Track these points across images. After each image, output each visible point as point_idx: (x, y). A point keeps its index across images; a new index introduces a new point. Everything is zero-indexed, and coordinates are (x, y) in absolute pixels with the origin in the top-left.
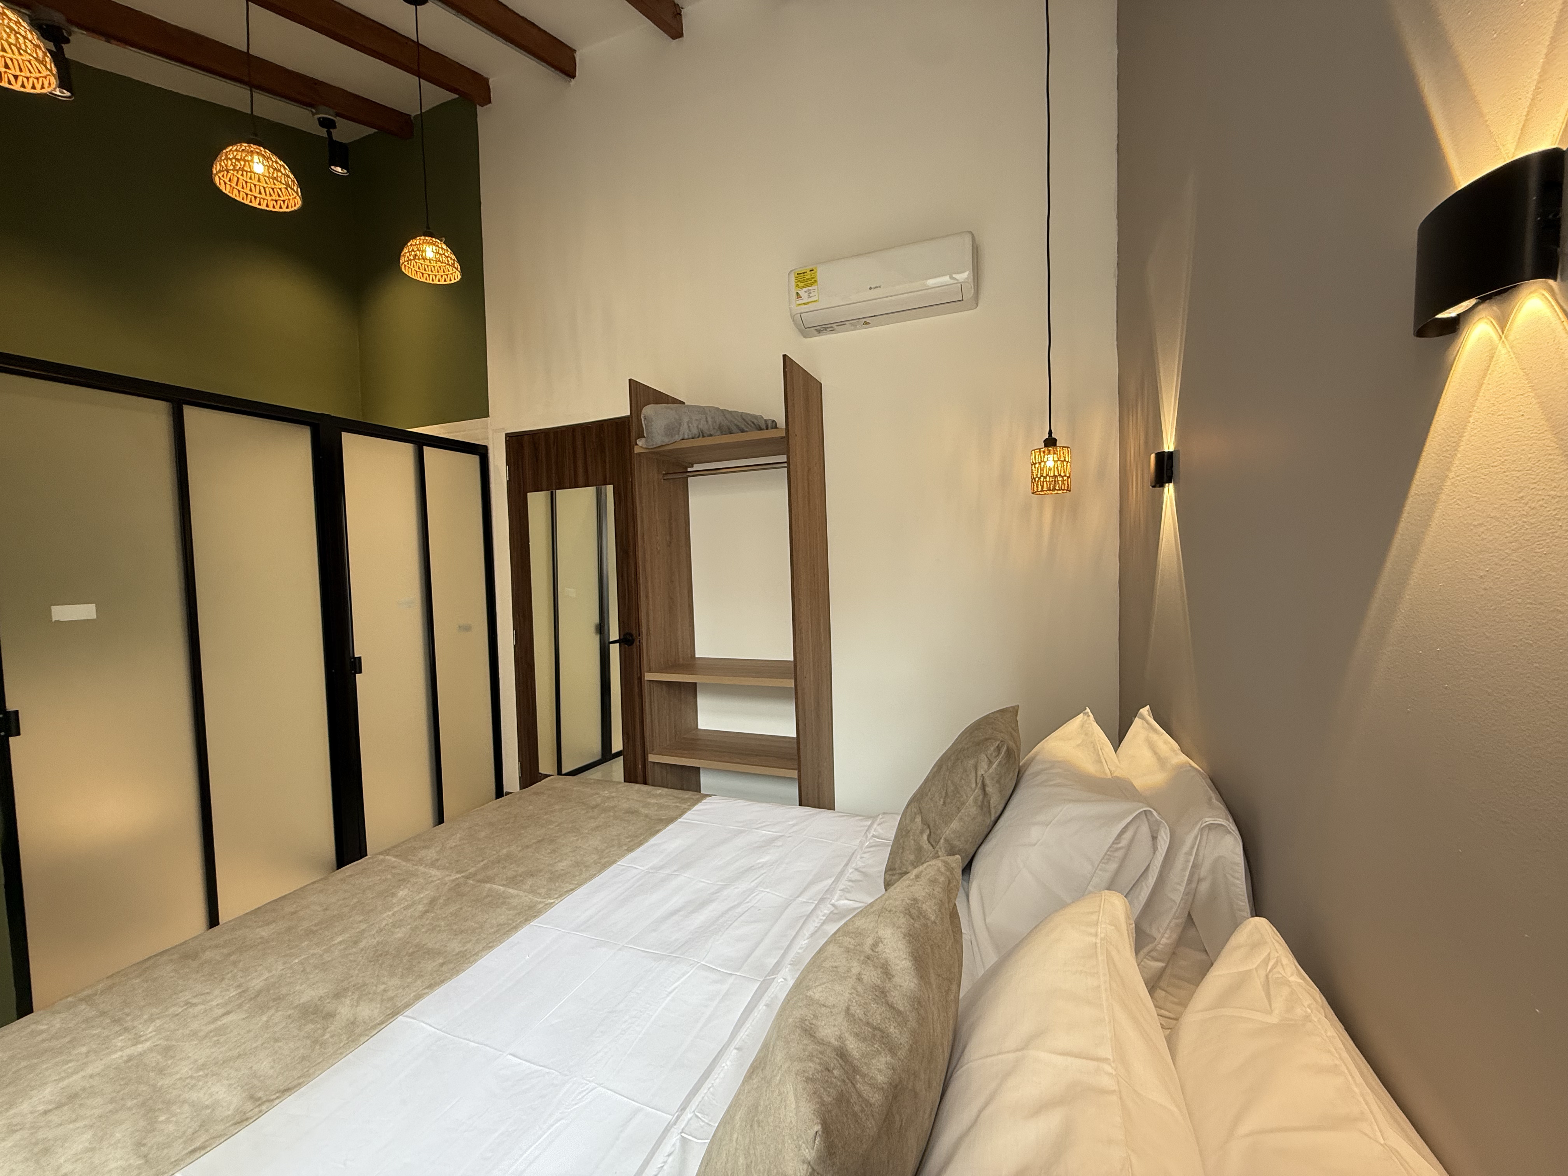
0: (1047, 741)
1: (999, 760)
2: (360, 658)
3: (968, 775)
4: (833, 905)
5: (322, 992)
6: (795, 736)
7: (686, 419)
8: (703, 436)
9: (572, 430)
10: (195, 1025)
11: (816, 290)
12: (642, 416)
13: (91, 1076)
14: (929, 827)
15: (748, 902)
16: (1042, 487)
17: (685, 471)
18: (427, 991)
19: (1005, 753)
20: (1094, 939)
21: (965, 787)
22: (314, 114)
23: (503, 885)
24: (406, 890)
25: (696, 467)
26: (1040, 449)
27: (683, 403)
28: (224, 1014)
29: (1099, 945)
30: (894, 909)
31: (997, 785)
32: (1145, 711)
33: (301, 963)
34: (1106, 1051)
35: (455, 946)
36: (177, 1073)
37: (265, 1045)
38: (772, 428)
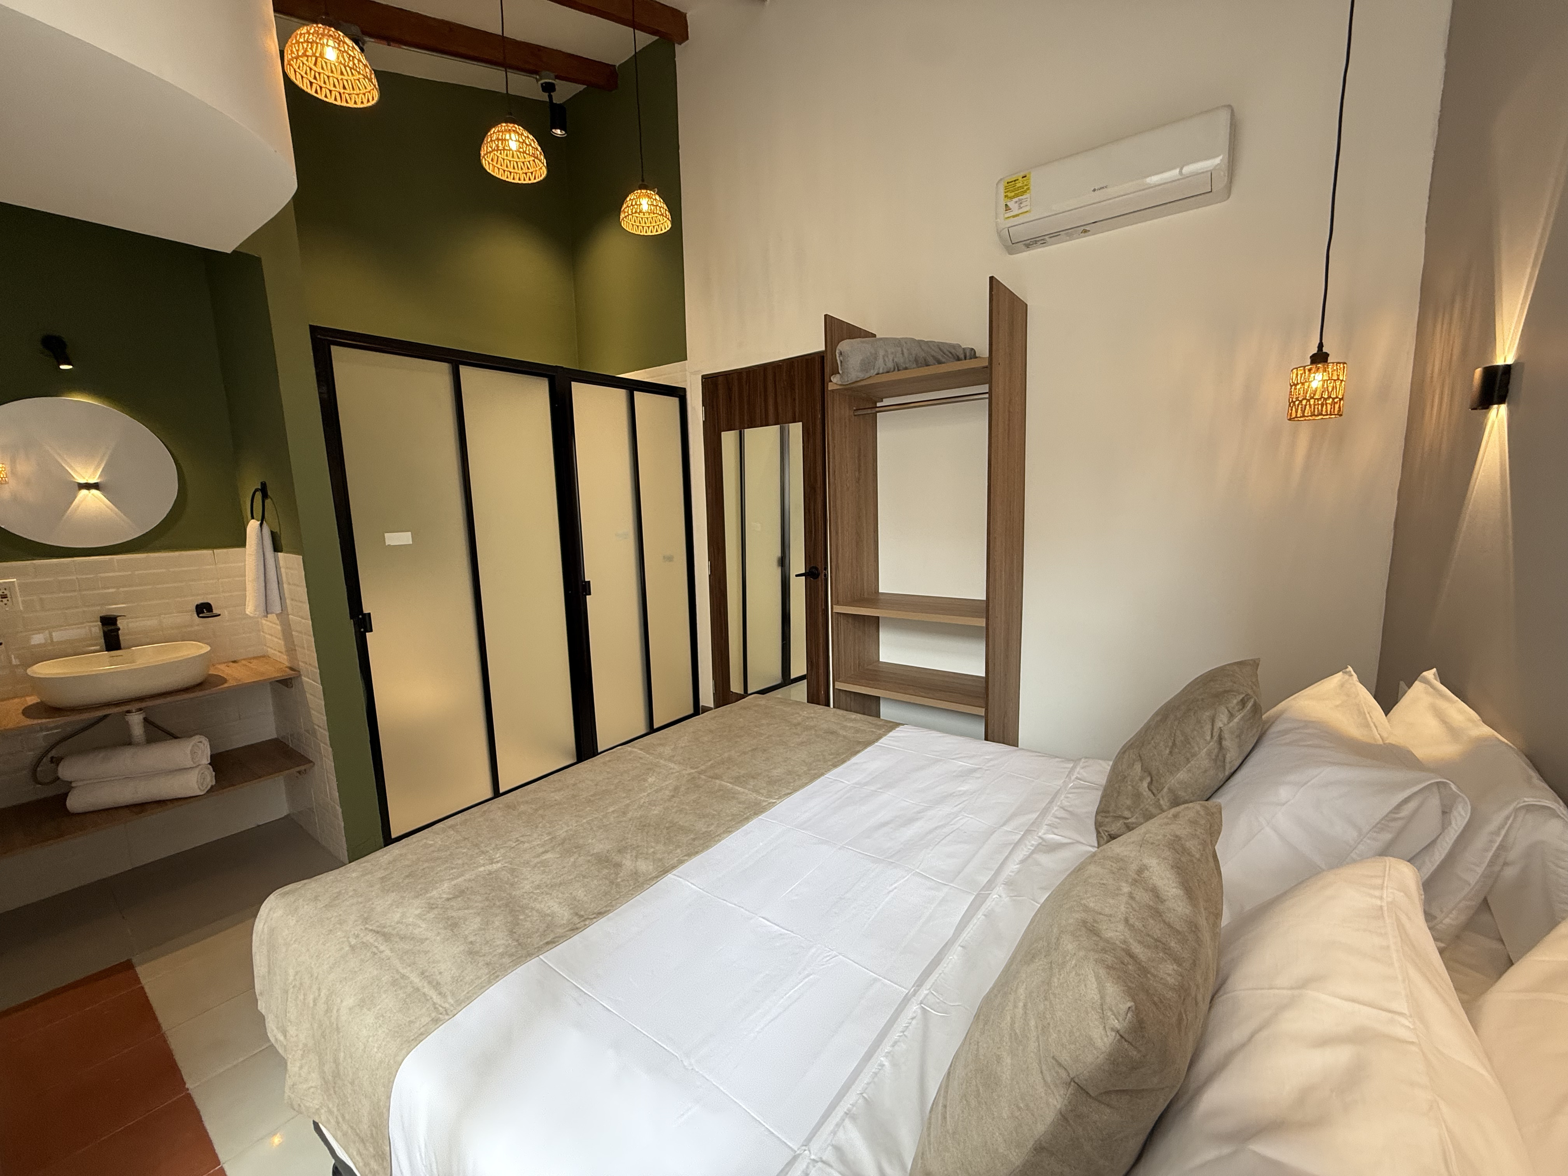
0: (1296, 697)
1: (1242, 714)
2: (589, 582)
3: (1202, 727)
4: (1040, 837)
5: (608, 847)
6: (983, 675)
7: (881, 353)
8: (899, 370)
9: (764, 367)
10: (527, 857)
11: (1029, 200)
12: (837, 351)
13: (470, 880)
14: (1150, 774)
15: (954, 824)
16: (1303, 412)
17: (874, 406)
18: (686, 858)
19: (1251, 708)
20: (1379, 903)
21: (1198, 739)
22: (537, 81)
23: (731, 783)
24: (654, 777)
25: (887, 402)
26: (1305, 367)
27: (874, 336)
28: (543, 853)
29: (1385, 908)
30: (1157, 843)
31: (1237, 740)
32: (1430, 674)
33: (588, 822)
34: (1401, 1005)
35: (701, 826)
36: (523, 888)
37: (577, 879)
38: (971, 358)
